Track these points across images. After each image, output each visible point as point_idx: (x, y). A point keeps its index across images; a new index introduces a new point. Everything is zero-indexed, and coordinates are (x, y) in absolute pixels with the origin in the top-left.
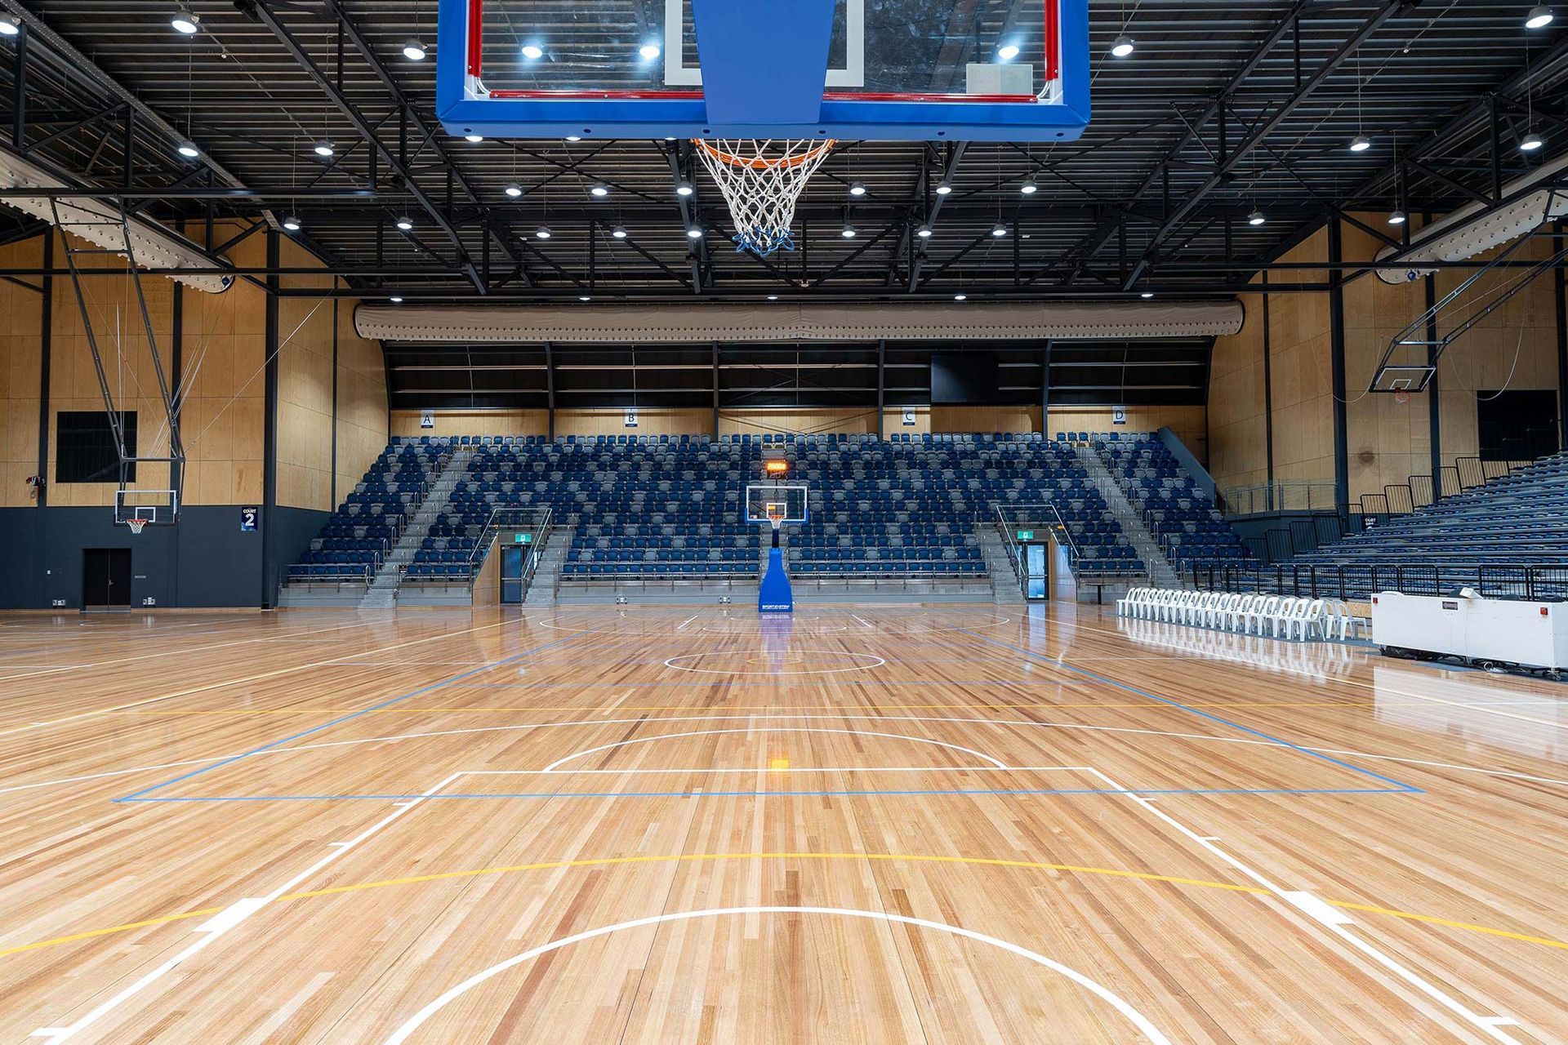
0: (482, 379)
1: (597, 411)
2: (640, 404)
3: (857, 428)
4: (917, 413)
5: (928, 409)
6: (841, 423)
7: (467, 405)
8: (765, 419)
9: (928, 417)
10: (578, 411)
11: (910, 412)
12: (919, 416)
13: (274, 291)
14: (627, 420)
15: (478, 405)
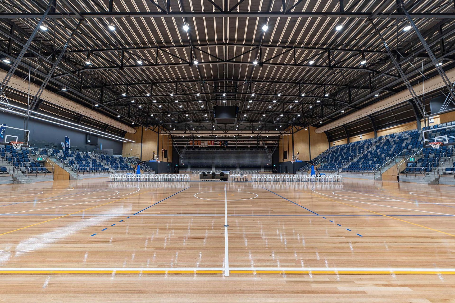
0: (340, 134)
1: (355, 137)
2: (363, 133)
3: (413, 128)
4: (434, 118)
5: (439, 116)
6: (408, 127)
7: (339, 140)
8: (388, 131)
9: (439, 119)
10: (353, 137)
11: (432, 119)
12: (435, 119)
13: (293, 133)
14: (360, 137)
15: (340, 139)
